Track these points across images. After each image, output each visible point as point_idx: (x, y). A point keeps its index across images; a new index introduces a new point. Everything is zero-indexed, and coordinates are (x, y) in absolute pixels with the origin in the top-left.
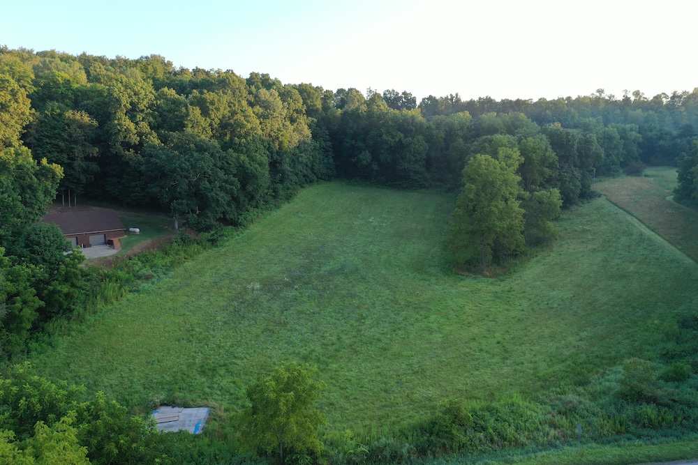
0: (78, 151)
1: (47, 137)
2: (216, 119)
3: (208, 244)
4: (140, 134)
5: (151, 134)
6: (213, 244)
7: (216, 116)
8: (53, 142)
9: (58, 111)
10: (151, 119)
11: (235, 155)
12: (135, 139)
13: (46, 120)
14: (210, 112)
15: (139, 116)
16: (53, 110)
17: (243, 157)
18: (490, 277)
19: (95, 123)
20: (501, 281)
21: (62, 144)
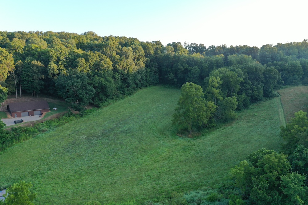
0: (36, 77)
1: (25, 71)
2: (92, 63)
3: (79, 116)
4: (59, 70)
5: (64, 70)
6: (81, 116)
8: (27, 73)
9: (30, 61)
10: (65, 63)
11: (98, 78)
12: (56, 72)
13: (25, 65)
14: (89, 60)
15: (60, 63)
16: (28, 60)
17: (102, 79)
19: (43, 65)
20: (194, 140)
21: (30, 74)
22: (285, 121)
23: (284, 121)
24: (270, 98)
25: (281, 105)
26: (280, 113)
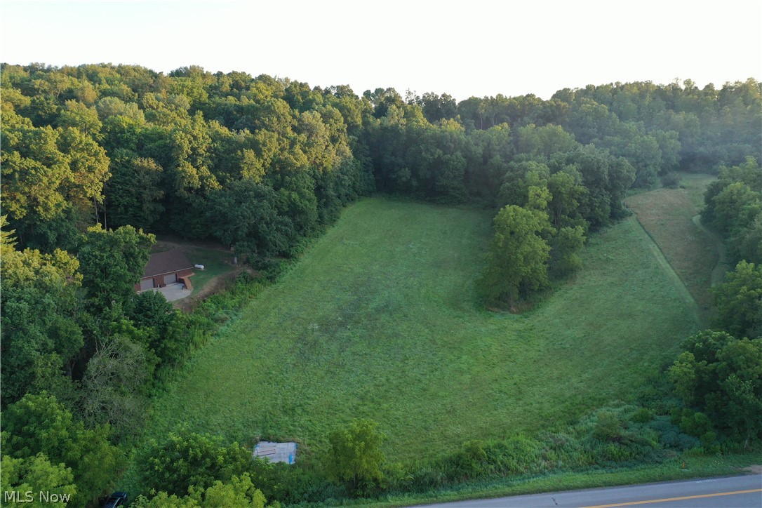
0: (147, 195)
1: (118, 183)
2: (268, 159)
3: (268, 282)
4: (201, 178)
5: (211, 177)
6: (271, 281)
7: (268, 156)
8: (124, 187)
9: (127, 158)
10: (210, 162)
11: (286, 193)
12: (197, 184)
13: (117, 168)
14: (263, 153)
15: (200, 161)
16: (122, 157)
17: (294, 195)
18: (517, 313)
19: (161, 169)
20: (526, 317)
21: (133, 190)
22: (673, 269)
23: (672, 271)
24: (618, 220)
25: (646, 236)
26: (655, 254)
